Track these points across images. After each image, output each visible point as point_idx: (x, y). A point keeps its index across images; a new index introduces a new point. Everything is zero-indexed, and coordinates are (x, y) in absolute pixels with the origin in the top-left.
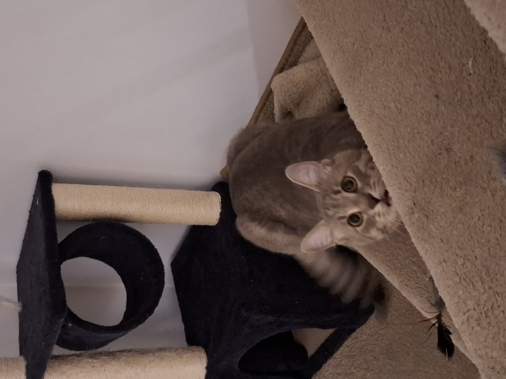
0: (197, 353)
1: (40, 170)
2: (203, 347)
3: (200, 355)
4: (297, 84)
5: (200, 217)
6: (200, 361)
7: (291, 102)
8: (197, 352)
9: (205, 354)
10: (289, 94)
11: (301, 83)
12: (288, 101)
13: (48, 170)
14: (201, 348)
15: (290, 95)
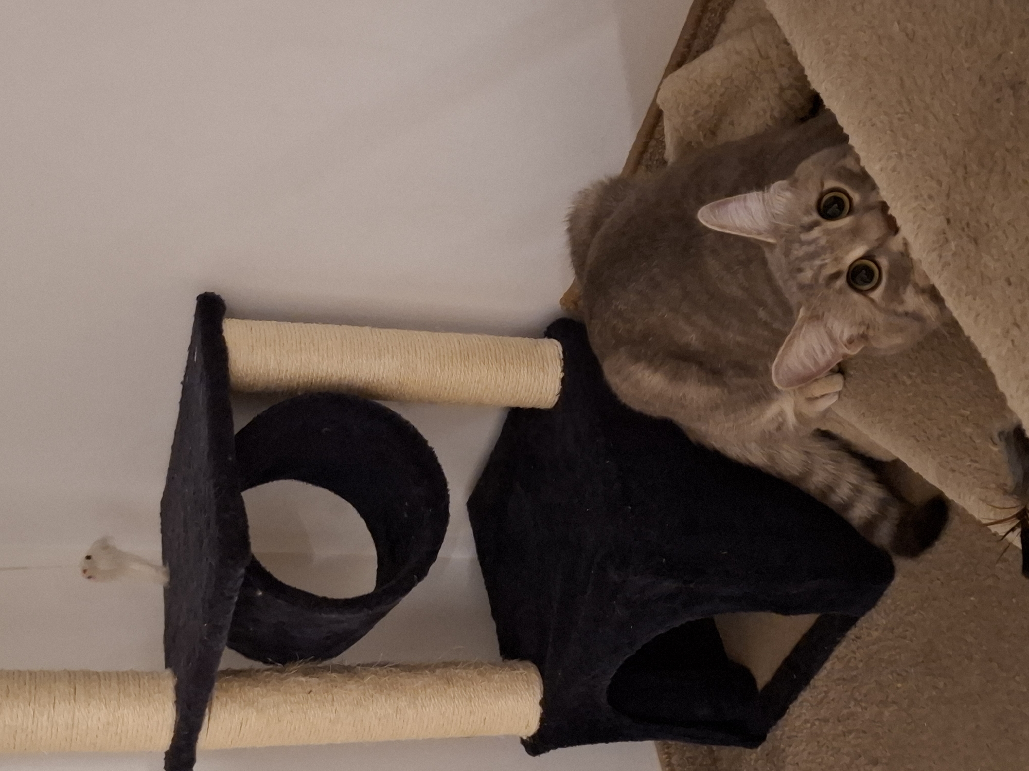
0: (521, 674)
1: (202, 292)
2: (534, 662)
3: (527, 677)
4: (710, 86)
5: (519, 388)
6: (528, 690)
7: (699, 126)
8: (521, 670)
9: (538, 676)
10: (693, 110)
11: (719, 83)
12: (694, 127)
13: (217, 293)
14: (529, 664)
15: (697, 112)
